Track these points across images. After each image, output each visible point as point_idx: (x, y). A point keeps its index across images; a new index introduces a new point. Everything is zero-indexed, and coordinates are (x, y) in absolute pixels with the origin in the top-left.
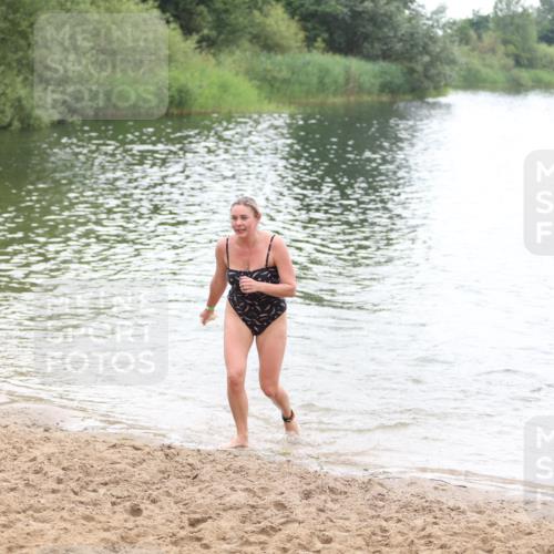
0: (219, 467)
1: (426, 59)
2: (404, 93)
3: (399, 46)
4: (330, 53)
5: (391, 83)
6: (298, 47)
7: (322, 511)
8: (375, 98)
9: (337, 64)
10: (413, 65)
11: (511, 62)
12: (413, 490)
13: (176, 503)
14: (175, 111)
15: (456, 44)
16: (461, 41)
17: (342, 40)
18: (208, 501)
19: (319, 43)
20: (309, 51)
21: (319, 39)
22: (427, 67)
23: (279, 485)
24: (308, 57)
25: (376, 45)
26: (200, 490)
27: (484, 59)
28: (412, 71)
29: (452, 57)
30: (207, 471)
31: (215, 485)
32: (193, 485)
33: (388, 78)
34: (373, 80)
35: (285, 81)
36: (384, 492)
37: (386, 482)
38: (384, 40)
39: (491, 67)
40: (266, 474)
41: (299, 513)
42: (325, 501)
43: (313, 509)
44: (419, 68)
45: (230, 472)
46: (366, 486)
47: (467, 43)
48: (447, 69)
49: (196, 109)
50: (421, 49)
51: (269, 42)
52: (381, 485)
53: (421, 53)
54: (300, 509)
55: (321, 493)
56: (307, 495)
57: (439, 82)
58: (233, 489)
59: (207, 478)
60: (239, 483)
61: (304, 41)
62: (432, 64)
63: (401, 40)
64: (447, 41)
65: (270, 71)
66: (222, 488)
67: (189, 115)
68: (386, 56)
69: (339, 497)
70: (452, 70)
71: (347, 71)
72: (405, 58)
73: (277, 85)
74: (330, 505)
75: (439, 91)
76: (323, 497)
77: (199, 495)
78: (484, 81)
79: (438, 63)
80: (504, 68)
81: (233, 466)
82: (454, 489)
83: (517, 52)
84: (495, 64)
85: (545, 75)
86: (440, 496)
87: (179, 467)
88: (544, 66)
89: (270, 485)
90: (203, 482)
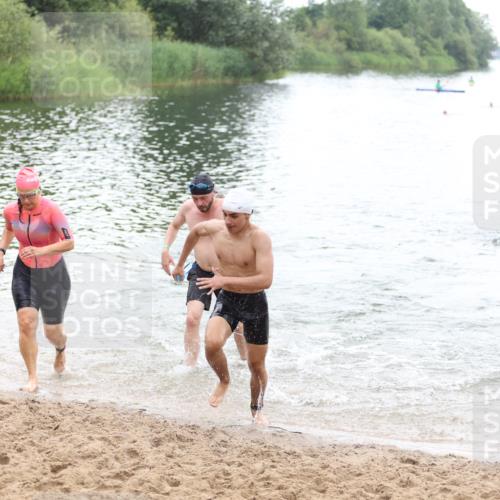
0: (78, 419)
1: (266, 44)
2: (246, 76)
3: (241, 33)
4: (179, 41)
5: (234, 67)
7: (171, 457)
8: (220, 81)
9: (185, 50)
10: (254, 50)
11: (342, 46)
12: (254, 437)
13: (40, 451)
15: (293, 30)
16: (297, 28)
17: (190, 29)
18: (68, 449)
19: (169, 32)
20: (160, 39)
21: (169, 28)
22: (266, 52)
23: (132, 434)
24: (159, 44)
25: (220, 33)
26: (61, 440)
27: (318, 44)
28: (253, 56)
29: (289, 43)
30: (67, 422)
31: (74, 435)
32: (54, 435)
33: (232, 62)
34: (218, 65)
36: (227, 438)
37: (229, 430)
38: (228, 28)
39: (325, 50)
40: (120, 425)
41: (150, 459)
42: (174, 448)
43: (163, 455)
44: (259, 53)
45: (87, 423)
46: (210, 434)
47: (303, 30)
48: (284, 54)
50: (261, 35)
53: (261, 40)
54: (151, 456)
55: (169, 441)
56: (157, 443)
57: (277, 65)
58: (90, 438)
59: (67, 428)
60: (95, 432)
61: (155, 30)
62: (271, 48)
63: (243, 28)
64: (285, 28)
66: (80, 437)
68: (230, 42)
69: (186, 444)
71: (194, 57)
72: (246, 44)
74: (178, 451)
75: (277, 73)
76: (171, 444)
77: (61, 444)
78: (319, 63)
79: (277, 48)
80: (337, 51)
81: (90, 418)
82: (290, 435)
83: (348, 36)
84: (329, 48)
85: (374, 57)
86: (278, 442)
87: (42, 419)
88: (373, 50)
89: (123, 434)
90: (64, 432)
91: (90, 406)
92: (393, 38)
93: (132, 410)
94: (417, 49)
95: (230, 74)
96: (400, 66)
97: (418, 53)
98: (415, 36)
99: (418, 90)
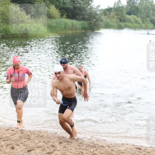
0: (36, 135)
1: (95, 20)
2: (88, 30)
3: (87, 17)
4: (68, 19)
5: (85, 27)
6: (59, 17)
7: (65, 147)
8: (80, 31)
9: (70, 22)
10: (91, 22)
11: (118, 20)
12: (90, 141)
13: (24, 146)
14: (24, 36)
15: (103, 15)
16: (104, 14)
17: (71, 15)
18: (33, 145)
19: (65, 16)
20: (62, 18)
21: (64, 15)
22: (95, 22)
23: (53, 140)
24: (61, 20)
25: (81, 16)
26: (31, 142)
27: (111, 20)
28: (90, 23)
29: (102, 19)
30: (32, 137)
31: (35, 141)
32: (29, 140)
33: (84, 25)
34: (80, 26)
35: (55, 27)
36: (82, 142)
38: (83, 15)
39: (113, 22)
40: (49, 137)
43: (62, 147)
44: (93, 23)
45: (39, 137)
47: (106, 15)
48: (100, 23)
49: (30, 35)
50: (93, 17)
51: (51, 16)
52: (81, 140)
53: (93, 18)
54: (59, 147)
55: (64, 142)
56: (61, 143)
57: (98, 26)
58: (40, 141)
60: (41, 140)
61: (60, 15)
62: (96, 21)
63: (87, 15)
64: (101, 15)
65: (51, 24)
66: (37, 141)
67: (28, 37)
68: (83, 19)
69: (70, 143)
70: (102, 23)
71: (72, 24)
72: (89, 20)
73: (53, 28)
74: (67, 146)
75: (98, 29)
76: (65, 143)
77: (30, 143)
78: (111, 26)
79: (98, 21)
80: (117, 22)
81: (40, 135)
82: (102, 141)
83: (120, 17)
84: (114, 21)
85: (128, 24)
86: (98, 143)
87: (25, 136)
88: (128, 22)
89: (50, 140)
90: (31, 140)
91: (40, 132)
92: (134, 18)
93: (53, 133)
94: (142, 21)
95: (83, 29)
96: (136, 26)
97: (142, 23)
98: (141, 17)
99: (142, 34)
